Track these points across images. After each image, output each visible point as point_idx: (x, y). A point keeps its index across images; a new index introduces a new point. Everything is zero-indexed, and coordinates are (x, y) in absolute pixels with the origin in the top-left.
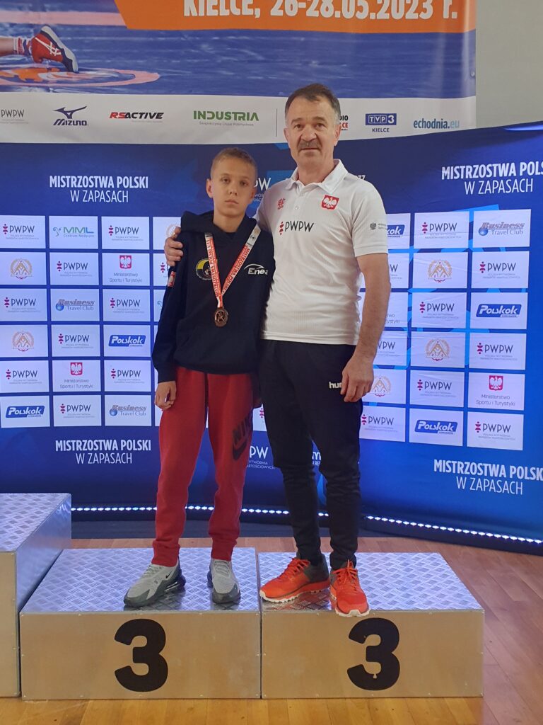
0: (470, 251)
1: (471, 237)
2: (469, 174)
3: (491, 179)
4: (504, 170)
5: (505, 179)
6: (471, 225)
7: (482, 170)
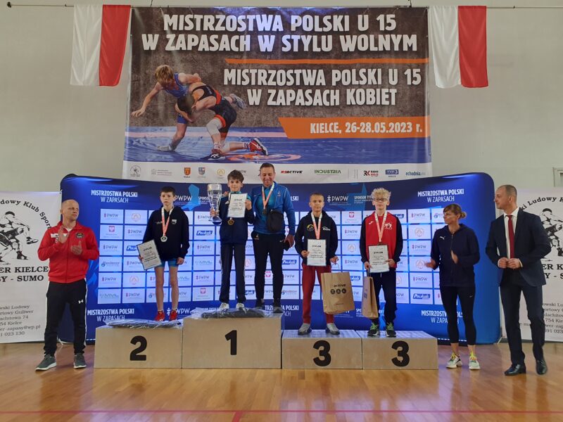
0: (431, 224)
1: (431, 219)
2: (429, 194)
3: (438, 196)
4: (442, 193)
5: (443, 196)
6: (431, 214)
7: (434, 193)
